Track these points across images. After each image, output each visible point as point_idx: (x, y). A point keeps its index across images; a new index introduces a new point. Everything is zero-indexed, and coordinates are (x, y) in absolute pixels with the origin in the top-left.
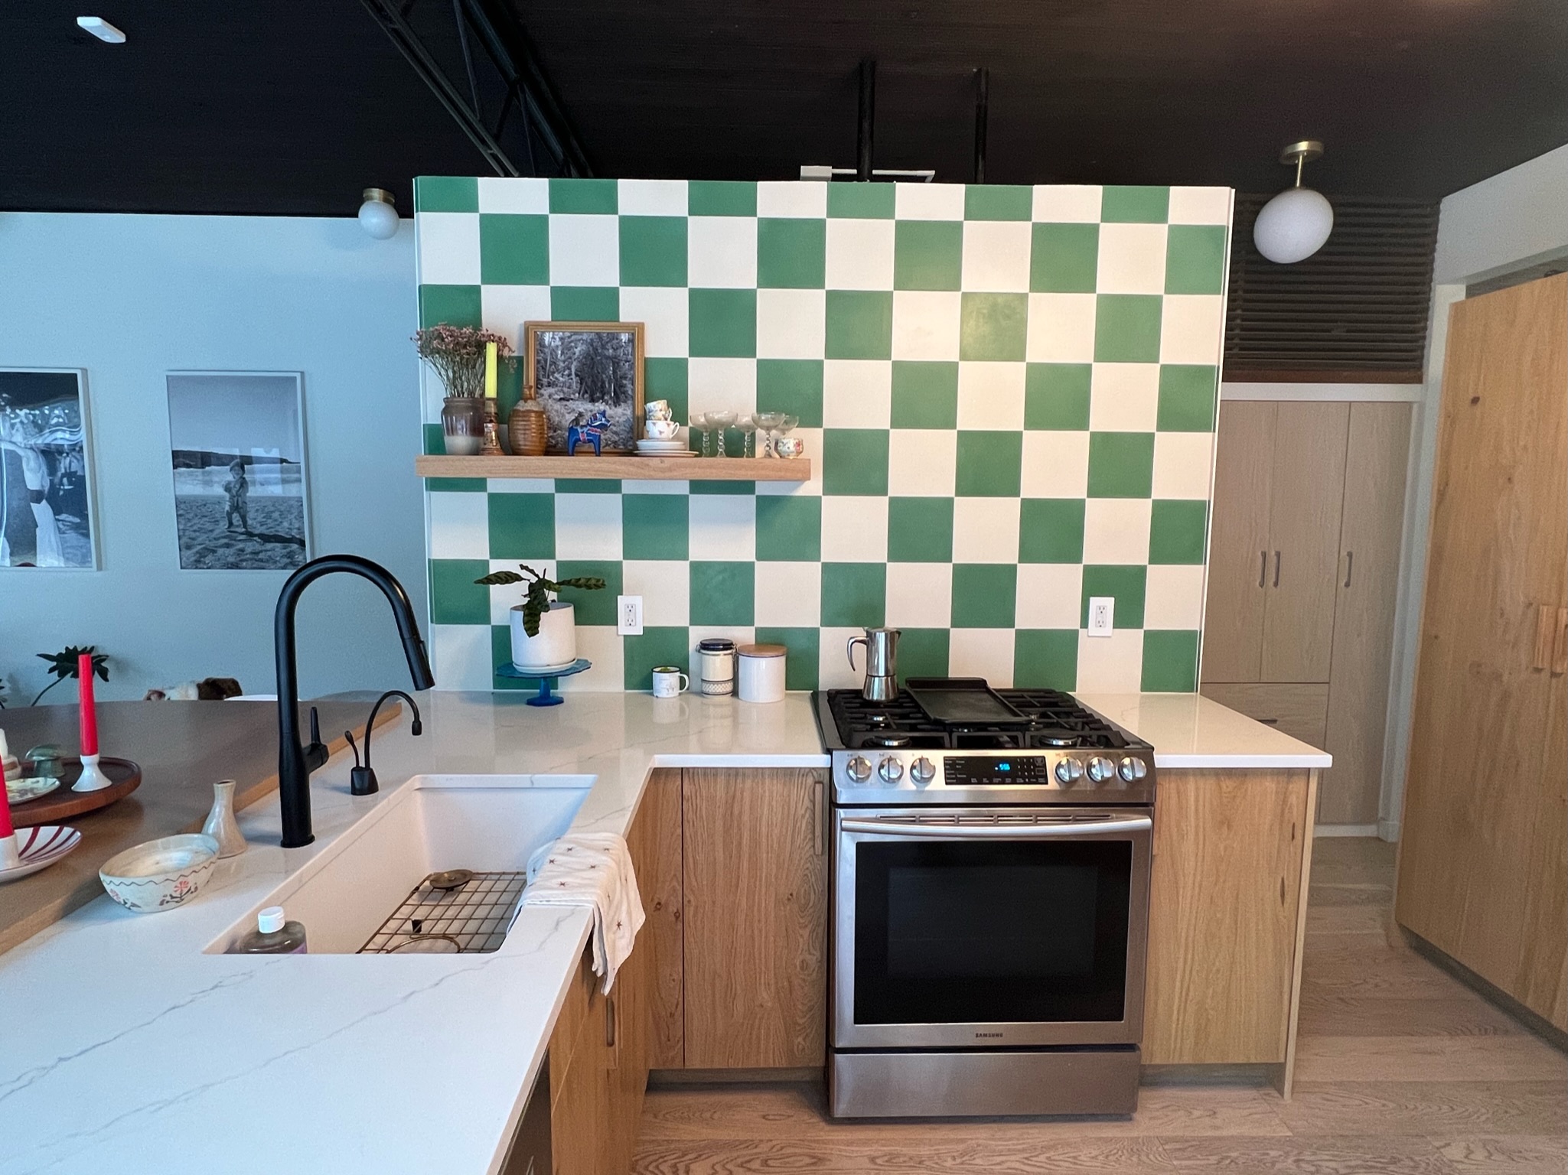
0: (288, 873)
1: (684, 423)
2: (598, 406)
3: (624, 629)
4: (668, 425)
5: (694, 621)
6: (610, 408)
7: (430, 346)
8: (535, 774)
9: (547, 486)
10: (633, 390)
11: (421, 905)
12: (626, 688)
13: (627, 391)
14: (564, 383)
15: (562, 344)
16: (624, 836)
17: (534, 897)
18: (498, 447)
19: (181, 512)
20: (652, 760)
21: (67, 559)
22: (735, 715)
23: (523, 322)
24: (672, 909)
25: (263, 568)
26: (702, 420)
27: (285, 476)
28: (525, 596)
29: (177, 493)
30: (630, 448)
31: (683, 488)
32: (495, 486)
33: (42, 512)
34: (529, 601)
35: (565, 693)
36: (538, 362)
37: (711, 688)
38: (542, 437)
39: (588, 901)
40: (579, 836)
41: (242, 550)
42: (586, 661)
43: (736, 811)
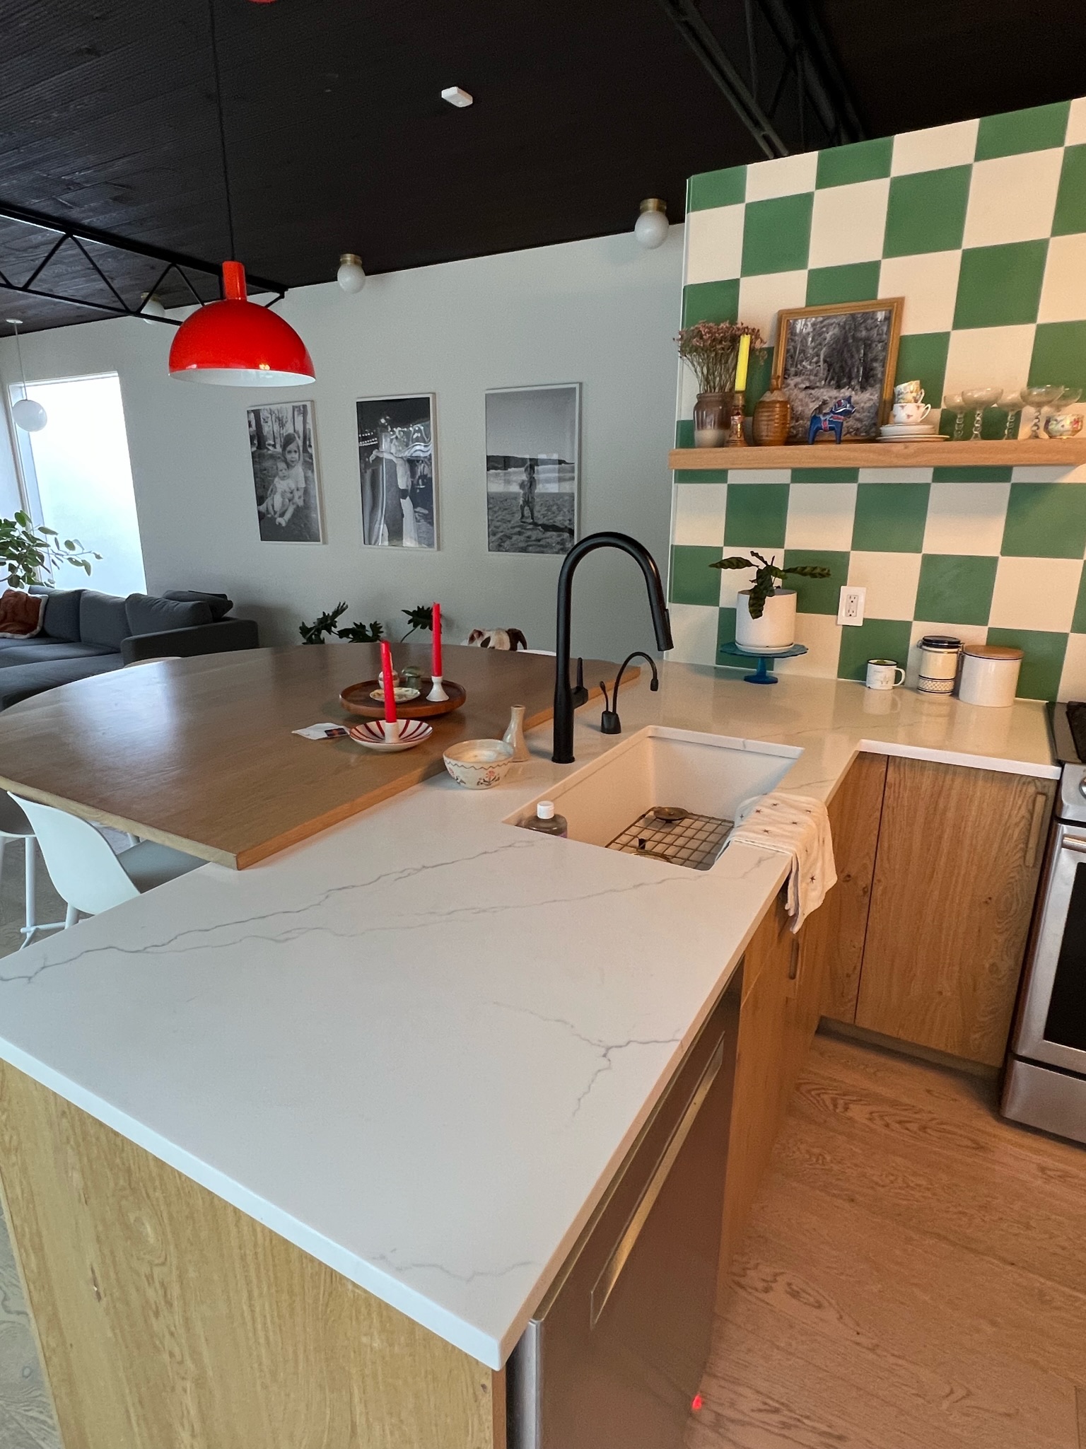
0: (556, 780)
1: (936, 405)
2: (844, 393)
3: (843, 618)
4: (918, 407)
5: (918, 617)
6: (856, 394)
7: (688, 346)
8: (747, 739)
9: (783, 477)
10: (883, 373)
11: (646, 828)
12: (839, 676)
13: (877, 375)
14: (811, 371)
15: (814, 330)
16: (826, 803)
17: (740, 836)
18: (742, 439)
19: (491, 506)
20: (858, 744)
21: (420, 543)
22: (951, 716)
23: (777, 311)
24: (862, 884)
25: (543, 552)
26: (958, 400)
27: (562, 475)
28: (752, 581)
29: (489, 490)
30: (874, 435)
31: (925, 476)
32: (735, 477)
33: (406, 504)
34: (756, 586)
35: (781, 674)
36: (788, 351)
37: (929, 685)
38: (784, 428)
39: (788, 850)
40: (784, 795)
41: (529, 537)
42: (803, 647)
43: (941, 805)
